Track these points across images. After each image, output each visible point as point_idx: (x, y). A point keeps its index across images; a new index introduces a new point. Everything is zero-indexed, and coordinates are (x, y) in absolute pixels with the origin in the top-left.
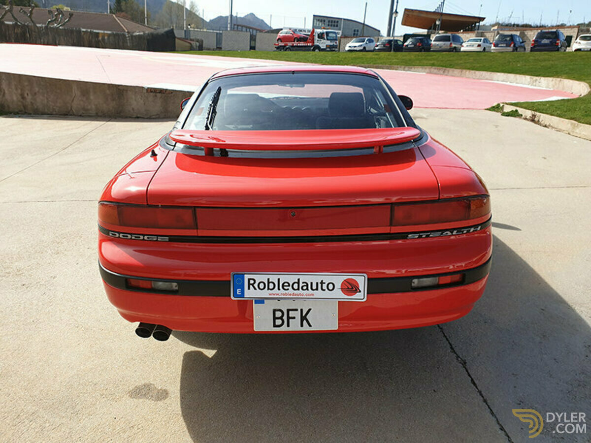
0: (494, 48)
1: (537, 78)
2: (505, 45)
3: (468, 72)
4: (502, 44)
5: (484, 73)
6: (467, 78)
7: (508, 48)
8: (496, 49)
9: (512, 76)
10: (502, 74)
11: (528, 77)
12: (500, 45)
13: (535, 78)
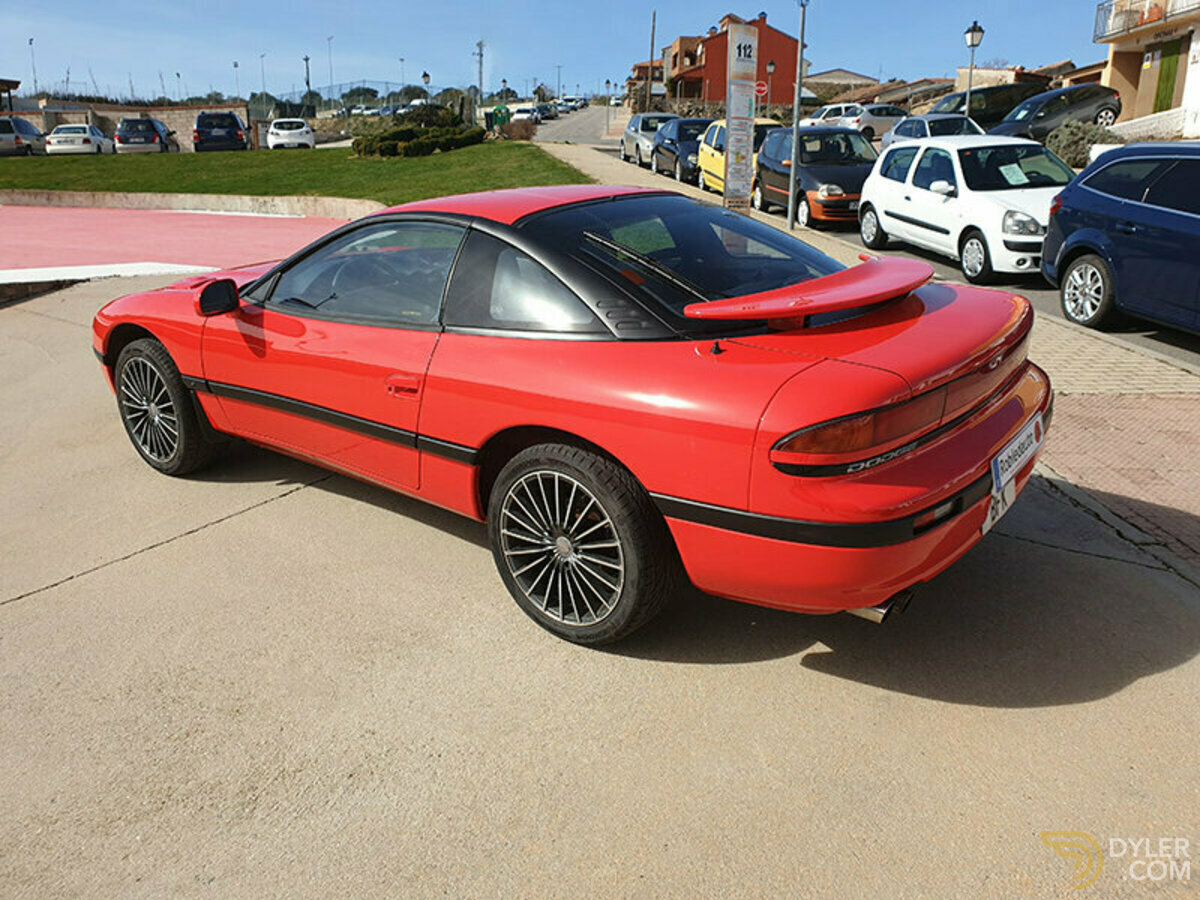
0: (121, 145)
1: (267, 198)
2: (142, 140)
3: (108, 196)
4: (135, 137)
5: (148, 196)
6: (109, 208)
7: (152, 145)
8: (127, 149)
9: (211, 199)
10: (189, 196)
11: (247, 199)
12: (132, 140)
13: (261, 199)
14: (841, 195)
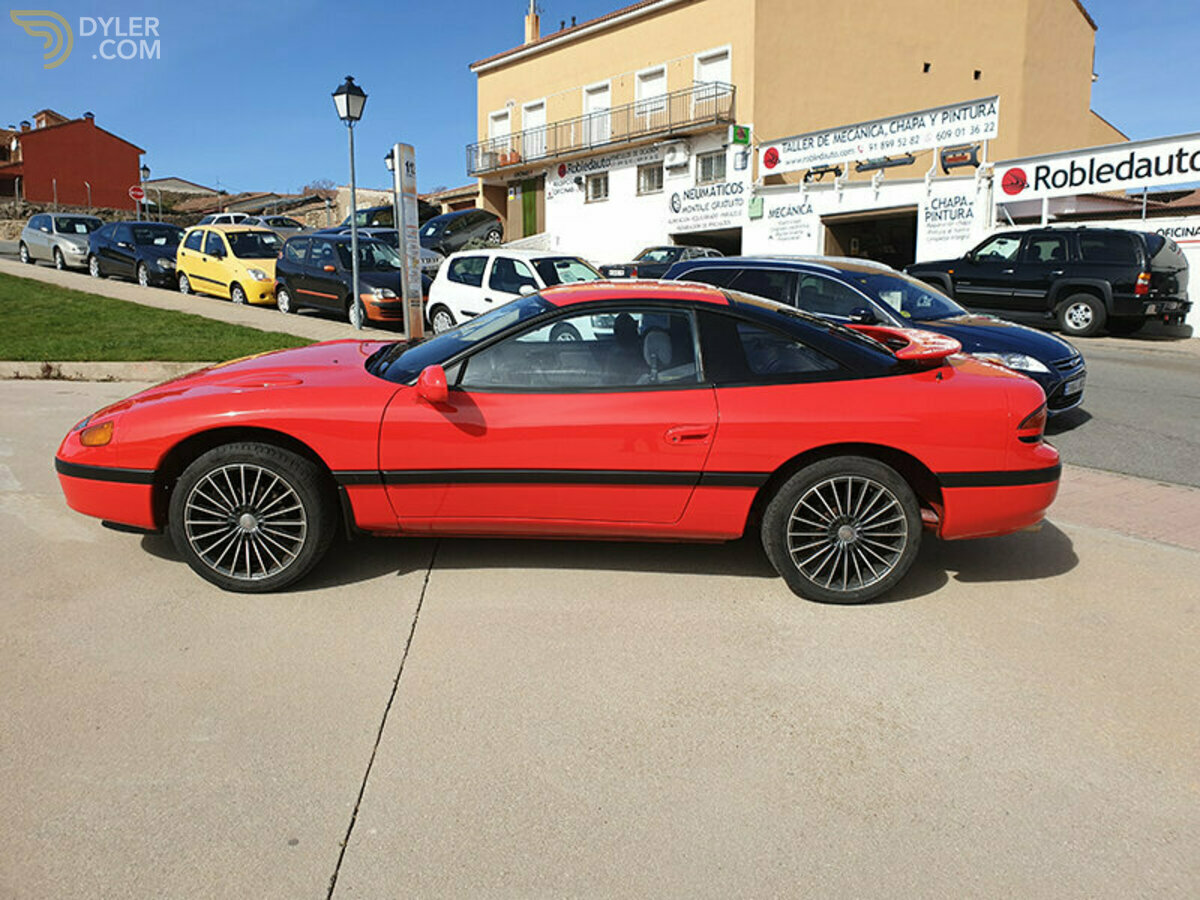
14: (394, 298)
